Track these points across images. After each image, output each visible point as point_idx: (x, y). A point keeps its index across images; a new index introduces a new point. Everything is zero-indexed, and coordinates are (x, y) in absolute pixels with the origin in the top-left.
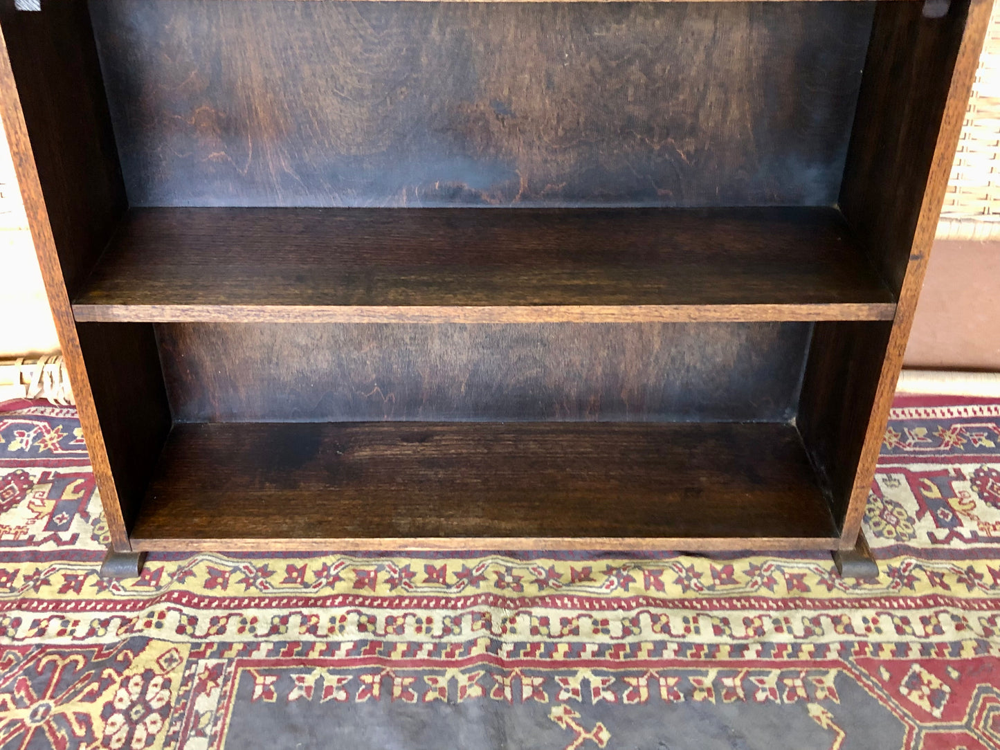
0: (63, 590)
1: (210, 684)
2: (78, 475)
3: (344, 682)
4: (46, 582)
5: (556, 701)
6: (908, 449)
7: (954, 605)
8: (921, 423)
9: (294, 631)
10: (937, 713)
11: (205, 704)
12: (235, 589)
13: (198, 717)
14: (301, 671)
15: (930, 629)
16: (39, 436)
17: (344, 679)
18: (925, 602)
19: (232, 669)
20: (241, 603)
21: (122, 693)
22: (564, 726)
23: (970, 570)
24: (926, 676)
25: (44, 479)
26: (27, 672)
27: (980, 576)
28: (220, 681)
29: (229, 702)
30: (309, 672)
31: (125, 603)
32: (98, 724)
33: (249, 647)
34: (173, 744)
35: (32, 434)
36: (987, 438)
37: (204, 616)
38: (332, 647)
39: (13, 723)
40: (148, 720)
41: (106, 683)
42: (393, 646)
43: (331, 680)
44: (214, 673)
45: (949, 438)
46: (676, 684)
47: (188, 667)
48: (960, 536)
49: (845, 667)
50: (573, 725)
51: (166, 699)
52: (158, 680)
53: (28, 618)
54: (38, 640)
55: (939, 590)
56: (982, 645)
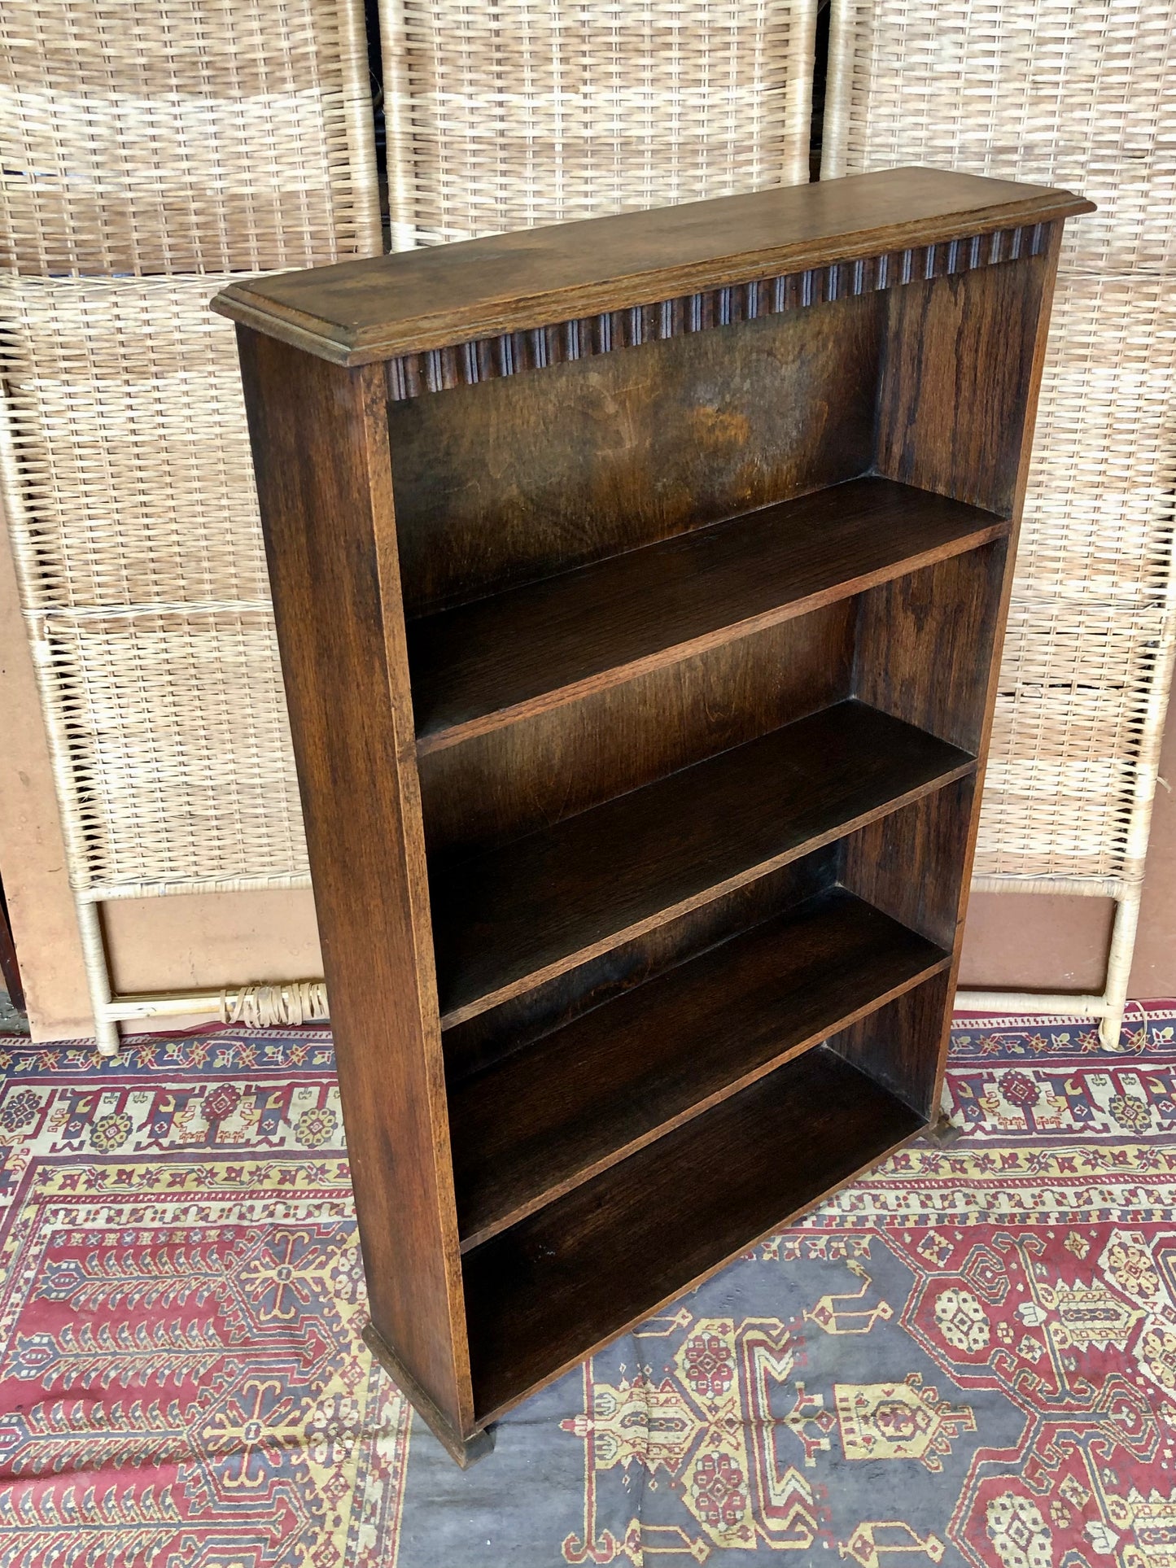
0: (281, 1182)
2: (276, 1088)
4: (267, 1176)
6: (953, 1055)
7: (968, 1186)
8: (966, 1032)
10: (941, 1264)
15: (946, 1204)
16: (237, 1054)
18: (945, 1184)
21: (343, 1260)
23: (986, 1156)
24: (938, 1238)
25: (248, 1092)
26: (267, 1244)
27: (993, 1162)
31: (331, 1192)
32: (329, 1283)
35: (232, 1053)
36: (1020, 1045)
39: (265, 1280)
41: (330, 1256)
45: (989, 1045)
48: (983, 1129)
49: (878, 1234)
53: (259, 1204)
54: (269, 1220)
55: (959, 1175)
56: (984, 1215)
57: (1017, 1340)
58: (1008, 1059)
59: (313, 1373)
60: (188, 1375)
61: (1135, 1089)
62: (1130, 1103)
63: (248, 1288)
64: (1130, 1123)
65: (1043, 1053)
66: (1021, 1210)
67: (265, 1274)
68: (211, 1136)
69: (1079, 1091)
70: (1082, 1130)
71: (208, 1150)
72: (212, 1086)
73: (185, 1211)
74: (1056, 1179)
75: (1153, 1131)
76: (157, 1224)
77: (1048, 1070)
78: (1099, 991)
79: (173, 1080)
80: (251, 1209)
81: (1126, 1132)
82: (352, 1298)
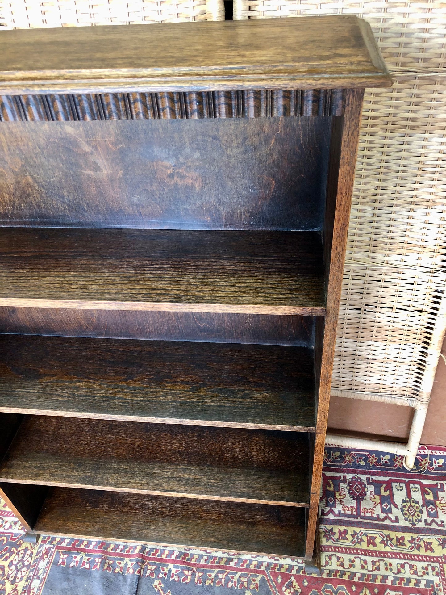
0: (5, 506)
1: (46, 556)
3: (90, 560)
5: (157, 578)
6: (329, 463)
8: (339, 449)
11: (42, 565)
13: (38, 571)
14: (76, 554)
17: (90, 559)
19: (53, 550)
21: (16, 557)
22: (157, 590)
23: (331, 530)
24: (295, 584)
27: (334, 534)
28: (49, 555)
29: (50, 565)
30: (78, 554)
32: (7, 569)
34: (29, 581)
36: (364, 460)
40: (22, 570)
41: (12, 554)
42: (109, 545)
43: (86, 559)
44: (48, 551)
45: (348, 458)
46: (202, 575)
47: (40, 548)
48: (333, 512)
49: (266, 575)
50: (160, 590)
51: (30, 562)
52: (29, 552)
58: (356, 468)
61: (417, 496)
62: (413, 504)
64: (410, 518)
65: (374, 466)
66: (341, 569)
69: (388, 493)
70: (385, 518)
74: (365, 550)
75: (421, 525)
77: (374, 477)
78: (404, 441)
81: (407, 524)
82: (13, 582)
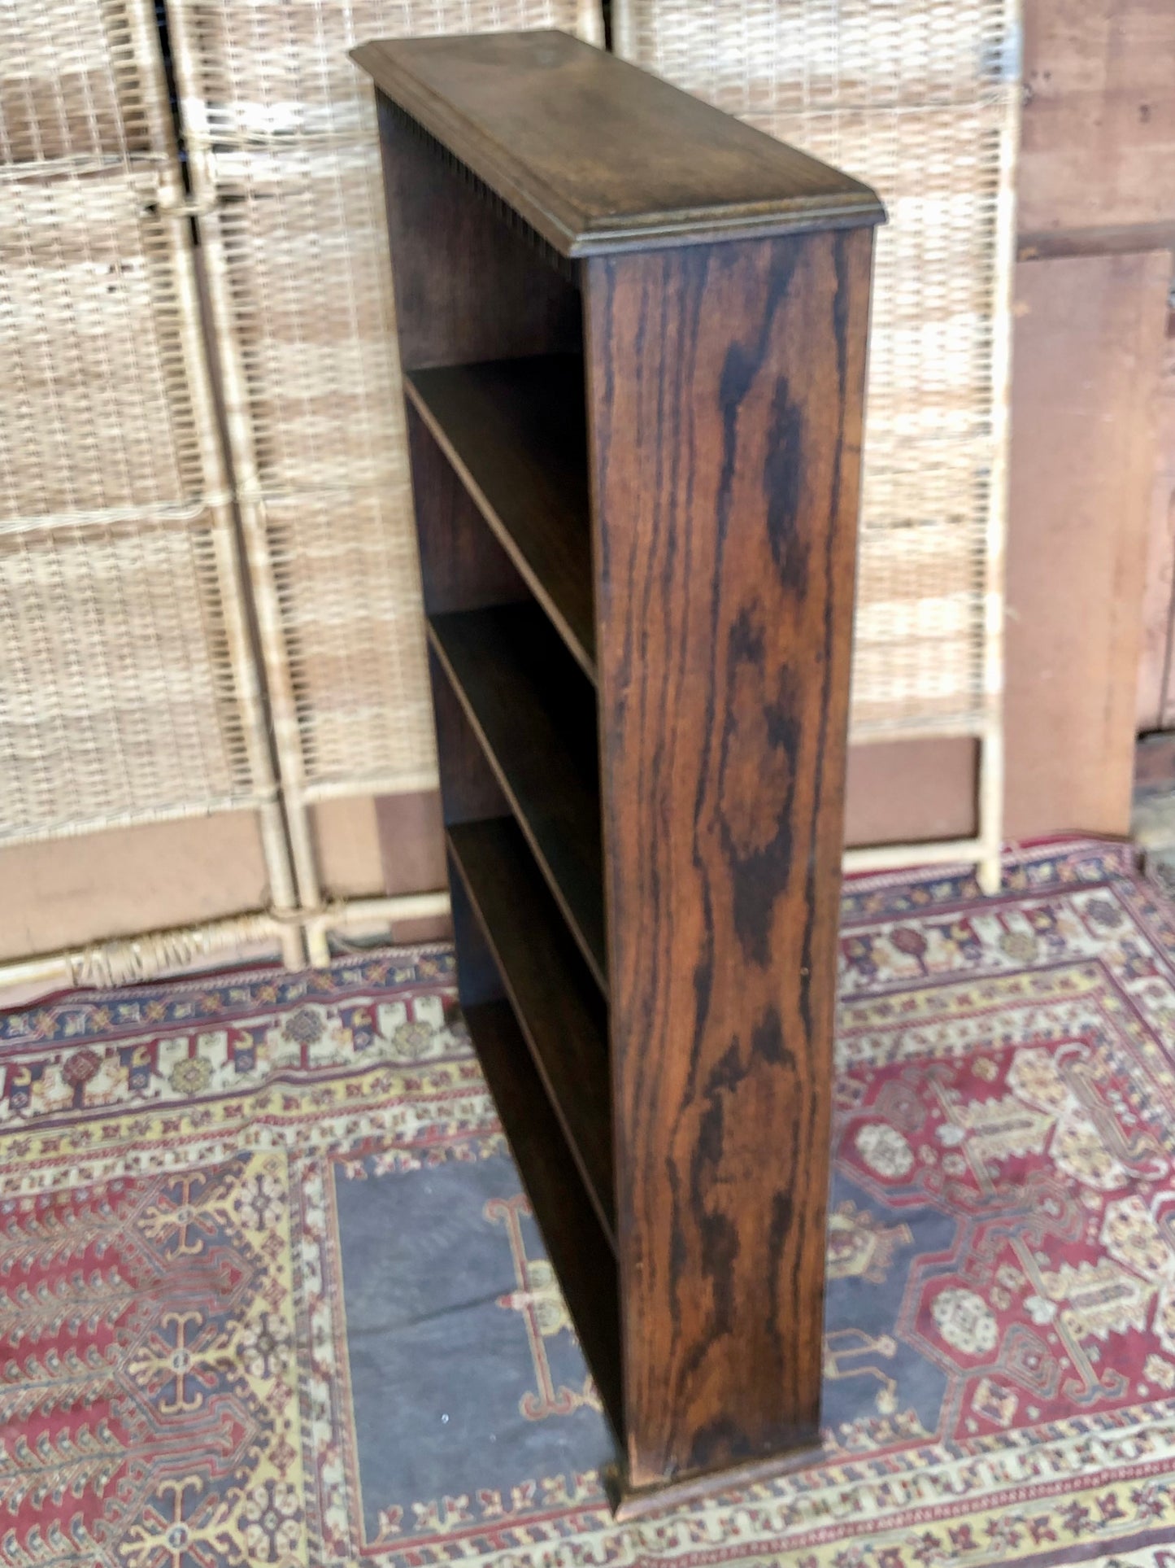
0: (165, 1132)
1: (312, 1175)
2: (139, 1046)
4: (148, 1128)
7: (872, 1032)
9: (365, 1130)
11: (312, 1188)
12: (307, 1108)
13: (309, 1198)
14: (379, 1155)
16: (89, 1019)
19: (325, 1163)
20: (315, 1118)
21: (245, 1191)
23: (885, 1004)
25: (109, 1052)
26: (162, 1191)
27: (893, 1008)
28: (319, 1172)
29: (330, 1184)
30: (386, 1153)
31: (221, 1133)
32: (233, 1215)
33: (333, 1147)
34: (296, 1217)
35: (83, 1017)
37: (290, 1133)
38: (399, 1136)
39: (166, 1225)
40: (271, 1206)
41: (230, 1187)
42: (445, 1127)
44: (312, 1168)
45: (873, 905)
47: (290, 1167)
48: (879, 981)
51: (280, 1191)
52: (269, 1179)
53: (144, 1156)
54: (160, 1170)
56: (891, 1055)
57: (940, 1158)
58: (895, 915)
59: (234, 1299)
60: (101, 1322)
61: (1020, 926)
63: (149, 1234)
65: (928, 905)
66: (927, 1047)
67: (162, 1220)
68: (77, 1100)
69: (967, 934)
70: (974, 968)
71: (77, 1114)
72: (67, 1054)
73: (65, 1174)
75: (1042, 960)
76: (36, 1190)
77: (934, 920)
78: (974, 834)
79: (25, 1052)
80: (137, 1160)
81: (1018, 965)
82: (261, 1227)
